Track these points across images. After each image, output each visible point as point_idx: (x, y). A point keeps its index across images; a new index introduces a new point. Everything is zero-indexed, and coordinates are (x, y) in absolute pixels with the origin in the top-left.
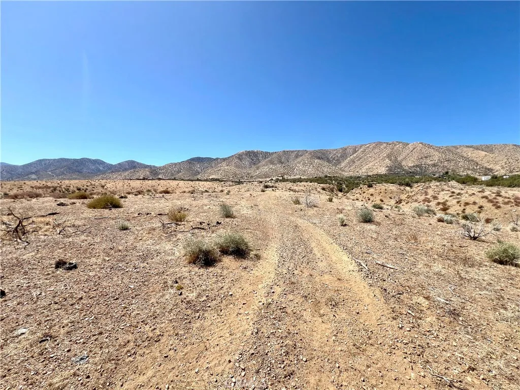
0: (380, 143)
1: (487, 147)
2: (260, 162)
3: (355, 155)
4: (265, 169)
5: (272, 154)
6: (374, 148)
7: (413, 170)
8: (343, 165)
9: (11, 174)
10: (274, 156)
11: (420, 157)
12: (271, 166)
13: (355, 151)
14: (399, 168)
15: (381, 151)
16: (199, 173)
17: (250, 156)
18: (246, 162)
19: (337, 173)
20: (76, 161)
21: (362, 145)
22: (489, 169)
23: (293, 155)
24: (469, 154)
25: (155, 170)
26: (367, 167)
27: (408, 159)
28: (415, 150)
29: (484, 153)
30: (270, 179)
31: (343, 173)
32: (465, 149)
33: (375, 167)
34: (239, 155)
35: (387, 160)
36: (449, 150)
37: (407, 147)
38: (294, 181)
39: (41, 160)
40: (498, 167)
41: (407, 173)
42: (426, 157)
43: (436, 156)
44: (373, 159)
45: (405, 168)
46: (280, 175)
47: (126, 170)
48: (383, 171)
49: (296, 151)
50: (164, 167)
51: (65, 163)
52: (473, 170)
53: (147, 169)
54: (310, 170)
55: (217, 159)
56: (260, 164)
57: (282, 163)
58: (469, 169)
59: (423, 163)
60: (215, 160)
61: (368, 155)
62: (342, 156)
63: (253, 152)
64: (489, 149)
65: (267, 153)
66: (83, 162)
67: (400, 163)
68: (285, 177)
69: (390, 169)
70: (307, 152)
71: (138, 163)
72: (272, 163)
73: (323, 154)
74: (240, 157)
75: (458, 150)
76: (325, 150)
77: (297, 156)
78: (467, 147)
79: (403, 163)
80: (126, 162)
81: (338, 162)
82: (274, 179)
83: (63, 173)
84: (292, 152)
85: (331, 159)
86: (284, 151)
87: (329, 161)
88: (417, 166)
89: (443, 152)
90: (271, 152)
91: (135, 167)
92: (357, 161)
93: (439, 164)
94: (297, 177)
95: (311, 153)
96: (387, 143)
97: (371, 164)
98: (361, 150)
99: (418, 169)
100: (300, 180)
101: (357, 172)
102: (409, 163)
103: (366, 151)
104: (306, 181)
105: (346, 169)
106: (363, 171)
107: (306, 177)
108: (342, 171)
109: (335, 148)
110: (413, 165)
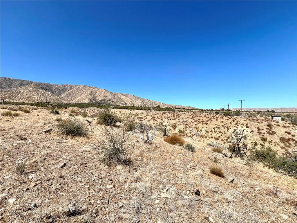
0: (86, 86)
1: (127, 95)
3: (71, 91)
6: (83, 88)
7: (101, 102)
8: (63, 95)
11: (104, 96)
13: (71, 88)
14: (95, 100)
15: (86, 91)
19: (58, 100)
21: (76, 85)
22: (126, 103)
23: (17, 83)
24: (121, 97)
26: (78, 98)
27: (99, 96)
28: (102, 92)
29: (125, 97)
31: (63, 101)
32: (120, 95)
33: (83, 99)
35: (89, 96)
36: (115, 94)
37: (99, 91)
38: (17, 104)
40: (128, 103)
41: (99, 103)
42: (106, 96)
43: (110, 97)
44: (82, 94)
45: (98, 101)
48: (87, 101)
49: (20, 80)
52: (122, 103)
54: (35, 97)
58: (121, 103)
59: (105, 99)
61: (79, 92)
62: (62, 90)
64: (127, 96)
67: (95, 99)
69: (90, 101)
70: (32, 83)
73: (48, 86)
75: (118, 95)
76: (49, 84)
77: (21, 85)
78: (121, 94)
79: (97, 98)
81: (59, 93)
84: (15, 80)
85: (54, 91)
87: (52, 92)
88: (103, 100)
89: (112, 95)
92: (73, 94)
93: (111, 100)
94: (21, 101)
95: (36, 84)
96: (90, 87)
97: (81, 97)
98: (75, 88)
99: (103, 102)
100: (23, 104)
101: (72, 101)
102: (99, 99)
103: (78, 89)
104: (28, 104)
105: (65, 98)
106: (76, 101)
107: (30, 102)
108: (62, 99)
109: (57, 84)
110: (101, 99)
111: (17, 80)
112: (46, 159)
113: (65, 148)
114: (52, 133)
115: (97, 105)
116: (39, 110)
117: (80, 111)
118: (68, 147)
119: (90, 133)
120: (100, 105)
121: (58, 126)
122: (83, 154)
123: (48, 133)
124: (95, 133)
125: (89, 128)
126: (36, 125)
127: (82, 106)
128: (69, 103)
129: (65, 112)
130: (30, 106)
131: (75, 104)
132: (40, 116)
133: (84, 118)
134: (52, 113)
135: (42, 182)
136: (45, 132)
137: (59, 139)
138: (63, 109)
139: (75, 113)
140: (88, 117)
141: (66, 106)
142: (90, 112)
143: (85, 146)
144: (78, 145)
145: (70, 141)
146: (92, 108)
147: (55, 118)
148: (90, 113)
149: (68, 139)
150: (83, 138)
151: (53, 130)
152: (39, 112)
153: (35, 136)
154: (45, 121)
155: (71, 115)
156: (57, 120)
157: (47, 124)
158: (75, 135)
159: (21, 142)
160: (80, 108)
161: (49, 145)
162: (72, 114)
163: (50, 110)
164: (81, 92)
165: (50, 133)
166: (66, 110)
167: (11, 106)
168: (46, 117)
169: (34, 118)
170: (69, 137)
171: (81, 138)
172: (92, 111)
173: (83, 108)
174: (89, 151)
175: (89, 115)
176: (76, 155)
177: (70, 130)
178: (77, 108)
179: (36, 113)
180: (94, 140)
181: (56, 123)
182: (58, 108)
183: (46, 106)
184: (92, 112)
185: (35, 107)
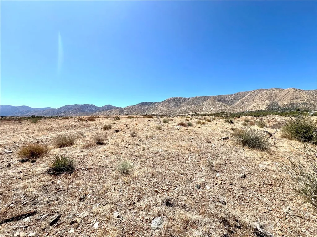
0: (262, 90)
2: (181, 104)
3: (244, 98)
4: (184, 108)
5: (189, 99)
6: (258, 93)
7: (287, 107)
8: (235, 104)
9: (53, 113)
10: (190, 100)
11: (292, 98)
12: (188, 106)
13: (244, 96)
14: (276, 106)
15: (263, 95)
16: (145, 111)
17: (175, 100)
18: (173, 104)
19: (231, 110)
20: (82, 105)
21: (249, 92)
23: (202, 99)
25: (122, 110)
26: (252, 106)
27: (283, 100)
28: (289, 93)
30: (188, 114)
31: (236, 110)
33: (258, 106)
34: (169, 100)
35: (267, 101)
37: (282, 92)
38: (202, 115)
39: (66, 106)
41: (282, 109)
42: (297, 98)
43: (305, 97)
44: (257, 101)
45: (281, 106)
46: (194, 112)
47: (106, 110)
48: (264, 108)
49: (204, 97)
50: (126, 108)
51: (77, 107)
53: (117, 110)
54: (213, 108)
55: (156, 103)
56: (181, 106)
57: (195, 104)
59: (295, 102)
60: (154, 103)
61: (253, 98)
62: (235, 99)
63: (177, 98)
65: (185, 98)
66: (85, 106)
67: (277, 103)
68: (197, 113)
69: (269, 107)
70: (211, 97)
71: (112, 106)
72: (188, 104)
73: (222, 98)
74: (169, 101)
76: (223, 95)
77: (204, 100)
79: (280, 103)
80: (106, 105)
81: (232, 103)
82: (190, 114)
83: (76, 112)
84: (201, 97)
86: (196, 97)
87: (226, 102)
88: (290, 104)
89: (310, 94)
90: (188, 98)
91: (111, 108)
92: (245, 102)
93: (308, 102)
94: (205, 113)
95: (213, 98)
96: (267, 90)
97: (256, 104)
98: (248, 95)
99: (291, 106)
100: (206, 115)
101: (245, 109)
102: (284, 103)
103: (252, 95)
104: (209, 115)
105: (238, 107)
106: (249, 108)
107: (210, 113)
108: (235, 108)
109: (230, 94)
110: (286, 104)
111: (202, 97)
112: (227, 164)
113: (243, 158)
114: (229, 141)
115: (280, 112)
116: (217, 119)
117: (255, 120)
118: (246, 158)
119: (272, 148)
120: (284, 112)
121: (234, 135)
122: (265, 172)
123: (226, 141)
124: (280, 149)
125: (271, 141)
126: (216, 132)
127: (258, 114)
128: (242, 111)
129: (239, 121)
130: (210, 116)
131: (249, 112)
132: (218, 125)
133: (262, 129)
134: (227, 122)
135: (226, 183)
136: (224, 139)
137: (236, 148)
138: (236, 118)
139: (249, 123)
140: (267, 127)
141: (239, 115)
142: (268, 121)
143: (267, 163)
144: (258, 159)
145: (247, 153)
146: (271, 117)
147: (230, 127)
148: (269, 123)
149: (244, 150)
150: (263, 152)
151: (230, 138)
152: (217, 121)
153: (216, 141)
154: (222, 129)
155: (245, 125)
156: (232, 129)
157: (224, 132)
158: (253, 147)
159: (208, 144)
160: (255, 116)
161: (227, 151)
162: (246, 123)
163: (225, 120)
164: (255, 98)
165: (227, 141)
166: (239, 119)
167: (200, 117)
168: (223, 125)
169: (214, 126)
170: (246, 149)
171: (261, 152)
172: (272, 120)
173: (259, 116)
174: (273, 171)
175: (268, 125)
176: (256, 170)
177: (247, 140)
178: (251, 117)
179: (214, 122)
180: (279, 158)
181: (232, 132)
182: (232, 117)
183: (221, 116)
184: (272, 122)
185: (213, 117)
